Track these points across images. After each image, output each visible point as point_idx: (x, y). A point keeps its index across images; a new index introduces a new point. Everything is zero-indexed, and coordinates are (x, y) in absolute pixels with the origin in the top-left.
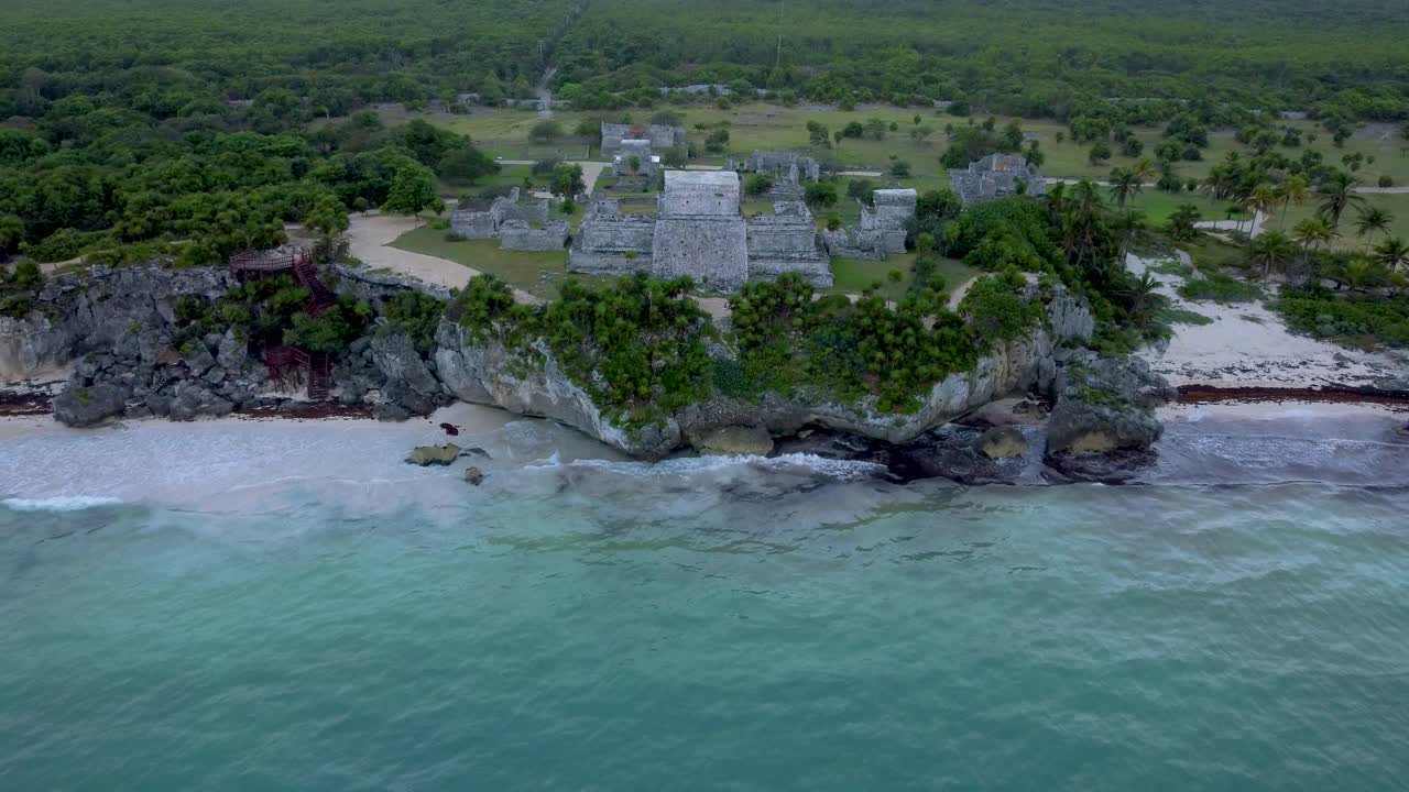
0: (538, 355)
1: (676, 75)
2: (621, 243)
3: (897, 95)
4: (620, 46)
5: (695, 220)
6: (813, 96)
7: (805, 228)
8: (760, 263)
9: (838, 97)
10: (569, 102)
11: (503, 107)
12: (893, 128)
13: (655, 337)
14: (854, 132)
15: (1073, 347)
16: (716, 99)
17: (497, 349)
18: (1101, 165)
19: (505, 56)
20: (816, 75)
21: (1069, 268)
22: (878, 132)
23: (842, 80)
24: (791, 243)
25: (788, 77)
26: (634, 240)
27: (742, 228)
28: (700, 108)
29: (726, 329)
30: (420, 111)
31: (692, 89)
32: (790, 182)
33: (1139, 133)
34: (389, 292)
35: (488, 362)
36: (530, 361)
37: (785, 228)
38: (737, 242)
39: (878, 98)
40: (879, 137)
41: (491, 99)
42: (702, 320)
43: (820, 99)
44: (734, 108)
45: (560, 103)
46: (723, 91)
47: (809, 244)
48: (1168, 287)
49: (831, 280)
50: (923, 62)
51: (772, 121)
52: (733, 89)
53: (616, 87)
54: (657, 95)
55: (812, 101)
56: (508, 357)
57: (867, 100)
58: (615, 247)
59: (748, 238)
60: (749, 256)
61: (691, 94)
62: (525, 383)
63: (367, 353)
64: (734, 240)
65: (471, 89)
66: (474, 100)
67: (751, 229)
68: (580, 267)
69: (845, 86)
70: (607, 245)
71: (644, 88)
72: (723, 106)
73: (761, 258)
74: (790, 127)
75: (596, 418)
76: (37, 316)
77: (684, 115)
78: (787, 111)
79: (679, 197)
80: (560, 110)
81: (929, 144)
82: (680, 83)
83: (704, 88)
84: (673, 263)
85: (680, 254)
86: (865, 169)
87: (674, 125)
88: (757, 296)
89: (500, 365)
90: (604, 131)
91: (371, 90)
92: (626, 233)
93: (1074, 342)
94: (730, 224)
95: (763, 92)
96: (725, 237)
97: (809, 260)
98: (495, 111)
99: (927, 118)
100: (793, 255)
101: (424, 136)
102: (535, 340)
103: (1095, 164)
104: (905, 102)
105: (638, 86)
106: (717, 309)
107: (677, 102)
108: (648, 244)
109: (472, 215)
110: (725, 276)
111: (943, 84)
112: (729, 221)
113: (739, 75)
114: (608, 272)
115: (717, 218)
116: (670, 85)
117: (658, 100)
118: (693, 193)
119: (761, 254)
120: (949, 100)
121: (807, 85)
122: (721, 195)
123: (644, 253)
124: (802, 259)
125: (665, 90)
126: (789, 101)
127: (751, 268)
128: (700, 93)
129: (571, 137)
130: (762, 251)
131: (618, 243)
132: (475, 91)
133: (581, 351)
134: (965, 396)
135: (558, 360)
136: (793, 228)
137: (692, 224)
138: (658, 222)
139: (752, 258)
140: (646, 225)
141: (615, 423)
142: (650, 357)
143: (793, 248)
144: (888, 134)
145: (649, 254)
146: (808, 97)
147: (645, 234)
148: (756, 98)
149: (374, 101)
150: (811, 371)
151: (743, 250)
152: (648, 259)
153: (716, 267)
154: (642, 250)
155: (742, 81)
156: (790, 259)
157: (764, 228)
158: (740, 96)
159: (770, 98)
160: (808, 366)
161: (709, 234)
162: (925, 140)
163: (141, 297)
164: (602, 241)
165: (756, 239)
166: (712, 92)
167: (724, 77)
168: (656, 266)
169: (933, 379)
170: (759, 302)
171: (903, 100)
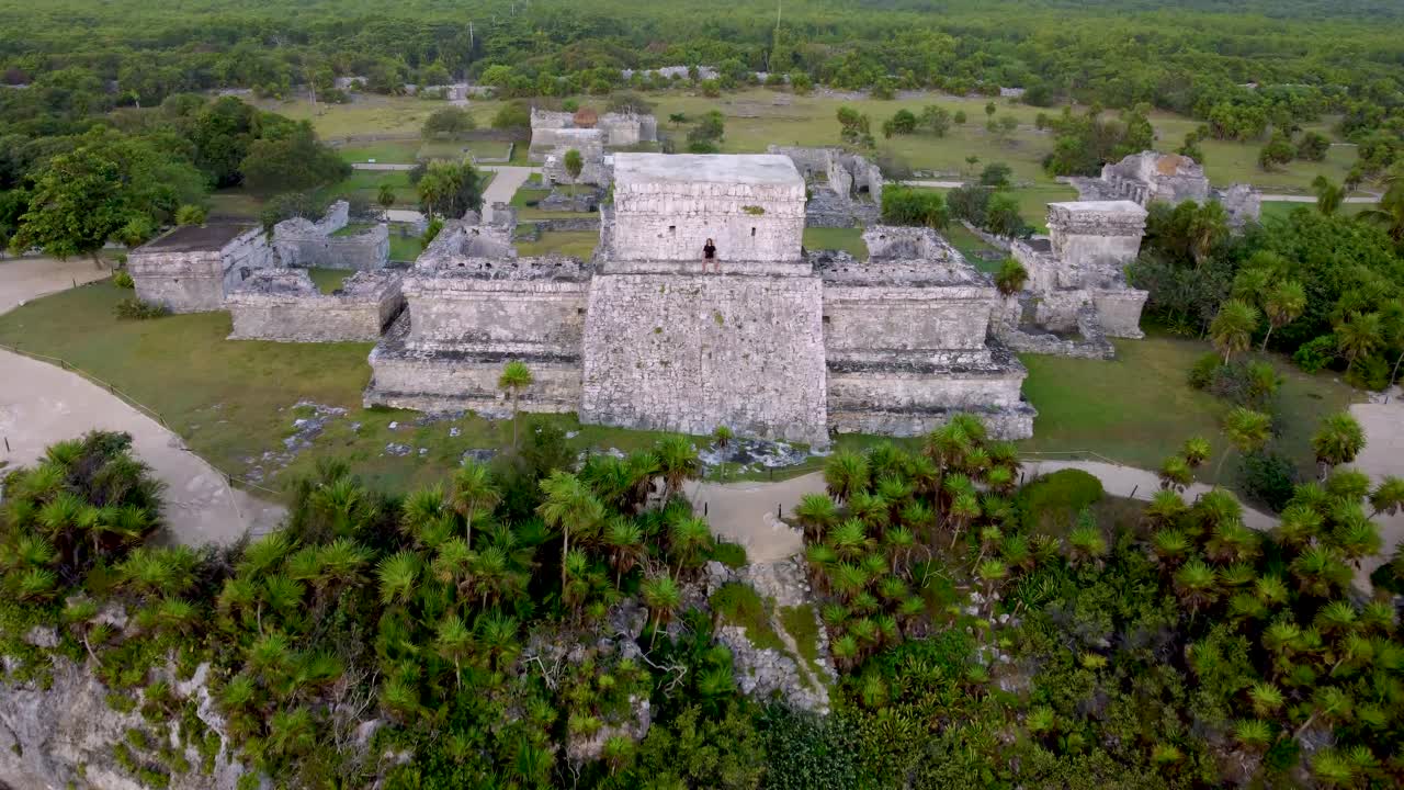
1: (644, 55)
2: (504, 333)
3: (949, 81)
4: (573, 29)
5: (692, 275)
6: (835, 81)
7: (966, 292)
8: (854, 382)
9: (870, 83)
10: (492, 88)
11: (399, 94)
12: (960, 119)
13: (579, 653)
14: (904, 124)
16: (698, 85)
17: (80, 695)
18: (1276, 171)
19: (420, 38)
20: (837, 55)
22: (938, 126)
23: (870, 61)
24: (928, 329)
25: (796, 58)
26: (539, 323)
27: (810, 294)
28: (678, 95)
29: (788, 595)
30: (278, 99)
31: (666, 72)
32: (833, 193)
35: (55, 728)
36: (175, 740)
37: (918, 294)
38: (799, 331)
39: (923, 84)
40: (940, 132)
41: (382, 82)
42: (718, 569)
43: (844, 83)
44: (727, 96)
45: (481, 90)
46: (710, 75)
47: (972, 333)
49: (1030, 421)
50: (962, 46)
51: (783, 113)
52: (723, 71)
53: (561, 69)
54: (615, 79)
55: (835, 87)
56: (113, 720)
57: (908, 86)
58: (488, 341)
59: (826, 319)
60: (828, 363)
61: (664, 78)
64: (790, 325)
65: (356, 71)
66: (358, 85)
67: (833, 294)
68: (398, 395)
69: (875, 67)
70: (469, 338)
71: (599, 69)
72: (710, 92)
73: (858, 367)
74: (807, 119)
77: (655, 105)
78: (799, 99)
79: (651, 215)
80: (481, 99)
81: (1013, 143)
82: (649, 64)
83: (682, 70)
84: (634, 384)
85: (653, 360)
86: (932, 177)
87: (640, 112)
88: (879, 501)
89: (93, 740)
90: (534, 121)
91: (210, 72)
92: (514, 306)
94: (783, 283)
95: (763, 76)
96: (769, 317)
97: (974, 372)
98: (386, 99)
99: (1000, 108)
100: (935, 360)
101: (232, 121)
102: (188, 674)
103: (1268, 171)
104: (963, 89)
105: (590, 66)
106: (758, 525)
107: (645, 87)
108: (572, 334)
110: (766, 416)
111: (1006, 66)
112: (778, 276)
113: (729, 54)
114: (471, 405)
115: (747, 269)
116: (634, 66)
117: (618, 85)
118: (687, 205)
119: (855, 357)
120: (1020, 87)
121: (825, 66)
122: (758, 211)
123: (563, 359)
124: (959, 370)
125: (628, 73)
126: (801, 87)
127: (833, 392)
128: (676, 77)
129: (486, 134)
130: (858, 350)
131: (497, 331)
132: (363, 75)
133: (321, 731)
135: (245, 761)
136: (938, 292)
137: (685, 283)
138: (595, 278)
139: (835, 368)
140: (566, 286)
142: (558, 731)
143: (936, 344)
144: (953, 129)
145: (572, 360)
146: (827, 82)
147: (563, 310)
148: (756, 83)
149: (214, 86)
150: (1050, 740)
151: (815, 350)
152: (572, 373)
153: (746, 395)
154: (557, 349)
155: (735, 61)
156: (927, 370)
157: (865, 293)
158: (734, 80)
159: (776, 84)
160: (1042, 719)
161: (727, 309)
162: (1008, 136)
164: (456, 328)
165: (842, 321)
166: (694, 75)
167: (709, 57)
168: (592, 392)
170: (885, 518)
171: (958, 85)
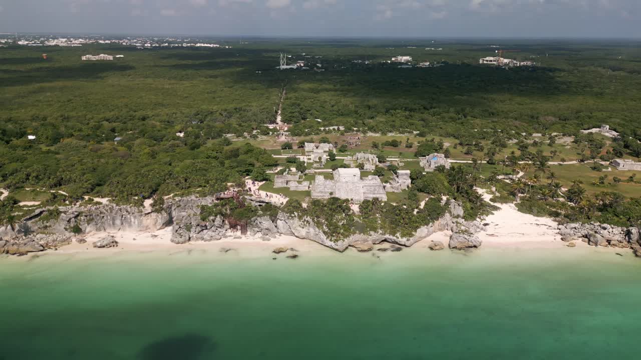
0: (308, 221)
3: (401, 129)
5: (348, 183)
6: (372, 130)
7: (378, 183)
8: (367, 195)
9: (381, 130)
11: (269, 135)
12: (400, 142)
13: (340, 216)
15: (457, 218)
16: (340, 132)
17: (296, 220)
21: (456, 194)
24: (375, 189)
25: (364, 123)
26: (330, 188)
27: (361, 185)
29: (358, 214)
31: (332, 128)
32: (369, 164)
33: (483, 143)
34: (261, 204)
35: (294, 224)
36: (305, 223)
37: (373, 185)
39: (395, 131)
41: (264, 132)
42: (351, 211)
43: (375, 131)
44: (347, 135)
46: (342, 128)
47: (380, 189)
48: (487, 198)
49: (387, 199)
52: (345, 128)
54: (319, 130)
56: (299, 222)
59: (363, 188)
60: (363, 193)
61: (331, 130)
62: (304, 229)
63: (256, 221)
64: (359, 188)
67: (363, 185)
68: (315, 196)
70: (322, 190)
71: (316, 128)
72: (343, 135)
75: (325, 239)
76: (163, 212)
79: (343, 176)
84: (342, 195)
88: (367, 205)
89: (297, 224)
90: (306, 146)
92: (328, 186)
93: (458, 216)
95: (355, 129)
96: (356, 187)
97: (380, 194)
98: (267, 137)
99: (411, 137)
102: (307, 217)
104: (403, 132)
105: (313, 127)
106: (355, 208)
107: (327, 133)
108: (334, 189)
109: (281, 180)
110: (357, 198)
112: (357, 183)
113: (347, 123)
114: (323, 197)
115: (354, 182)
116: (323, 126)
118: (347, 175)
119: (367, 192)
120: (419, 131)
121: (370, 126)
124: (378, 193)
125: (322, 129)
126: (365, 132)
127: (364, 196)
128: (334, 129)
131: (326, 189)
132: (258, 129)
133: (320, 220)
134: (426, 232)
135: (314, 223)
136: (375, 184)
138: (337, 183)
140: (334, 184)
141: (331, 240)
144: (399, 144)
145: (335, 192)
147: (333, 187)
148: (354, 131)
151: (361, 191)
153: (354, 196)
154: (333, 191)
155: (348, 125)
156: (375, 193)
157: (367, 184)
158: (348, 130)
159: (358, 131)
161: (351, 186)
163: (189, 206)
165: (365, 188)
166: (338, 129)
167: (341, 123)
169: (417, 227)
